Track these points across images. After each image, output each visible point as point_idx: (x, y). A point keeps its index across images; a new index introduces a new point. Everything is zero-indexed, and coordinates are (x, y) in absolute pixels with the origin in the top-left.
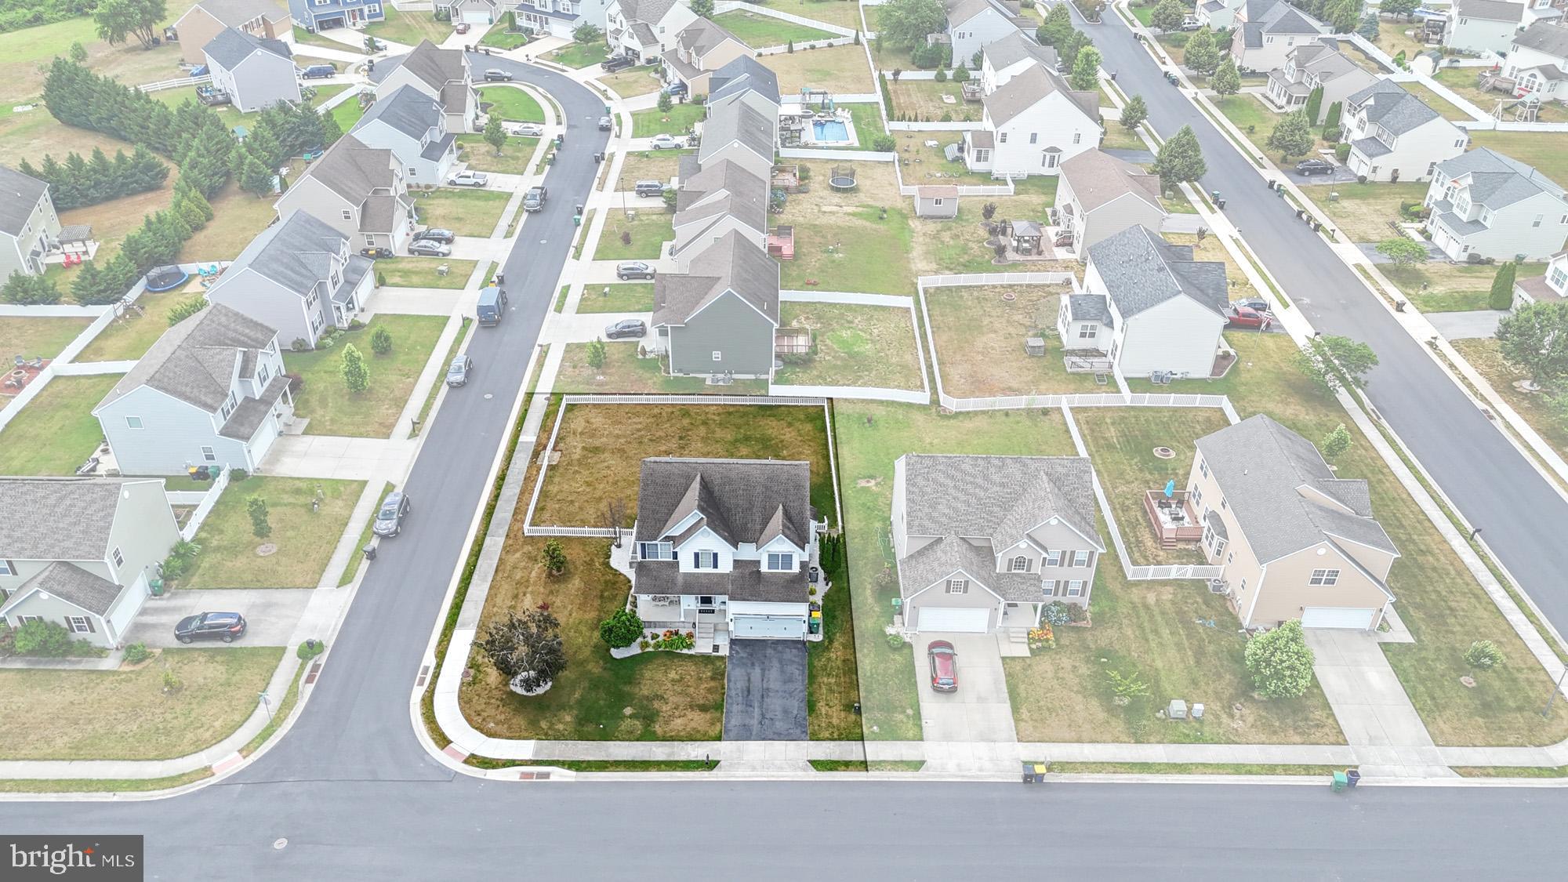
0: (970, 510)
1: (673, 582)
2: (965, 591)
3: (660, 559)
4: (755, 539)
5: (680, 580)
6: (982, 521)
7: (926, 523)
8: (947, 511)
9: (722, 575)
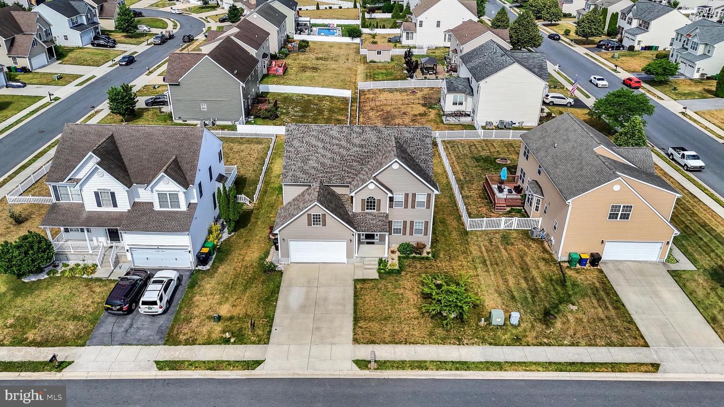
1: (78, 218)
2: (324, 225)
3: (72, 201)
6: (343, 172)
7: (299, 174)
8: (315, 165)
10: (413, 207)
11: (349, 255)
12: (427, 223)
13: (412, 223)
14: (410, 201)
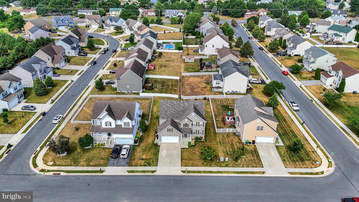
1: (100, 130)
2: (172, 132)
3: (97, 124)
4: (121, 119)
5: (102, 129)
7: (164, 116)
9: (113, 128)
10: (199, 126)
11: (180, 140)
12: (203, 131)
13: (198, 131)
14: (198, 124)
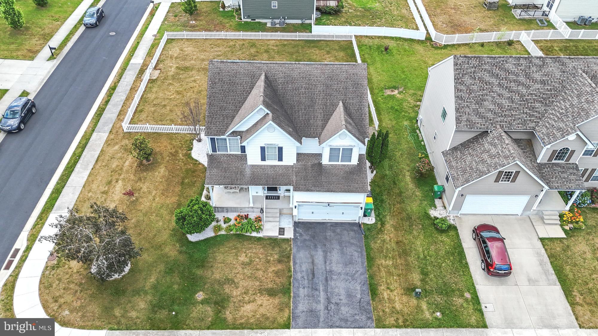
0: (514, 105)
1: (242, 173)
2: (514, 181)
3: (229, 153)
4: (318, 134)
5: (248, 172)
6: (525, 116)
7: (474, 118)
8: (492, 107)
9: (287, 167)
11: (528, 207)
13: (593, 170)
